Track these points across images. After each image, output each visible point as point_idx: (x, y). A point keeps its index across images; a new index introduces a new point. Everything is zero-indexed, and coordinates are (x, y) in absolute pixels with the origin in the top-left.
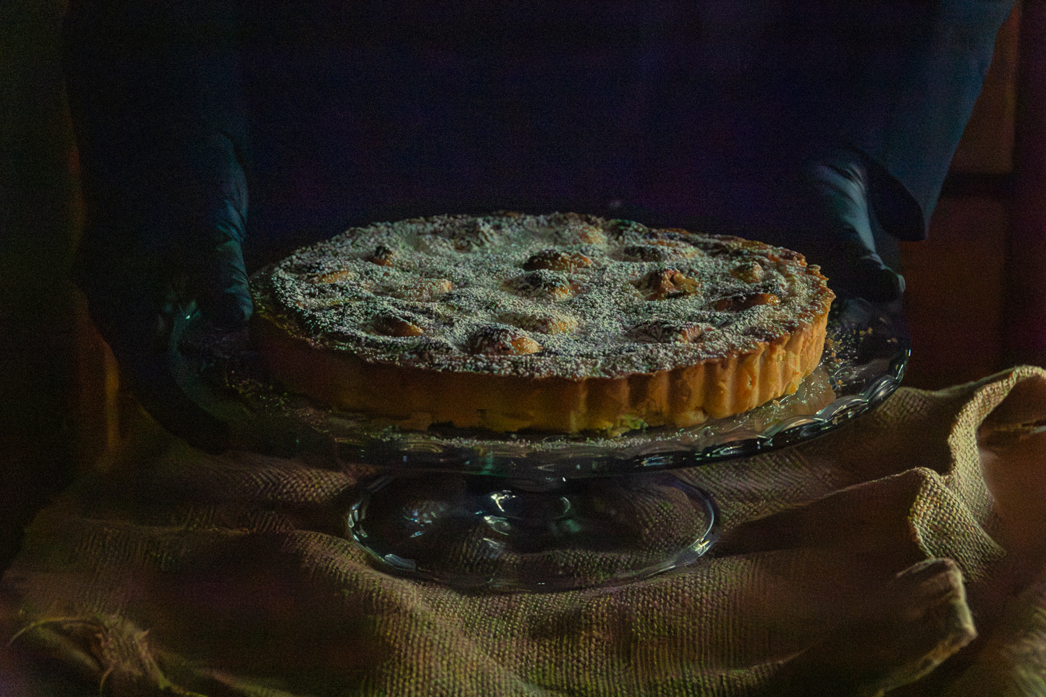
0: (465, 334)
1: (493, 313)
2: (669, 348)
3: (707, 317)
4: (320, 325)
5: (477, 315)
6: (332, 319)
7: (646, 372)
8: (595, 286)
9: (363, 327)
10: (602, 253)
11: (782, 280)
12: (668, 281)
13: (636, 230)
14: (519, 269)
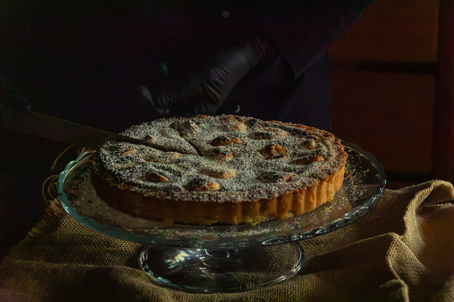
0: (187, 181)
1: (198, 168)
2: (277, 186)
3: (292, 168)
4: (122, 178)
5: (191, 170)
6: (128, 175)
7: (267, 198)
8: (242, 153)
9: (141, 178)
10: (245, 136)
11: (324, 148)
12: (274, 150)
13: (259, 123)
14: (209, 145)
